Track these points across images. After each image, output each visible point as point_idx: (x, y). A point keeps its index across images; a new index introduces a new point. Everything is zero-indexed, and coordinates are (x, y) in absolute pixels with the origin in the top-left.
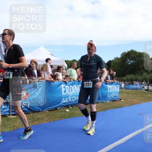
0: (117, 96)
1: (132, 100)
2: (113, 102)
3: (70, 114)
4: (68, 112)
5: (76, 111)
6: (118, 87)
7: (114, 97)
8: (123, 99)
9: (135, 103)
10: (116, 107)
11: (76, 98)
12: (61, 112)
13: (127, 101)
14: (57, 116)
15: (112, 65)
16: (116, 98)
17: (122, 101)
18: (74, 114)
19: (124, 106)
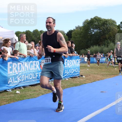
0: (77, 72)
1: (95, 76)
2: (73, 79)
3: (21, 96)
4: (19, 94)
5: (28, 92)
6: (78, 61)
7: (73, 73)
8: (85, 75)
9: (98, 79)
10: (76, 85)
11: (25, 77)
12: (10, 94)
13: (89, 77)
14: (5, 100)
15: (72, 36)
16: (77, 74)
17: (83, 78)
18: (25, 96)
19: (85, 84)
